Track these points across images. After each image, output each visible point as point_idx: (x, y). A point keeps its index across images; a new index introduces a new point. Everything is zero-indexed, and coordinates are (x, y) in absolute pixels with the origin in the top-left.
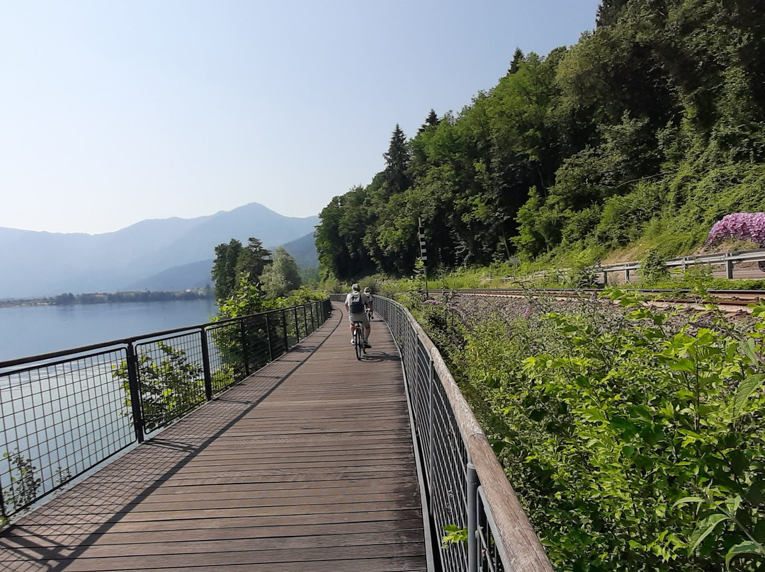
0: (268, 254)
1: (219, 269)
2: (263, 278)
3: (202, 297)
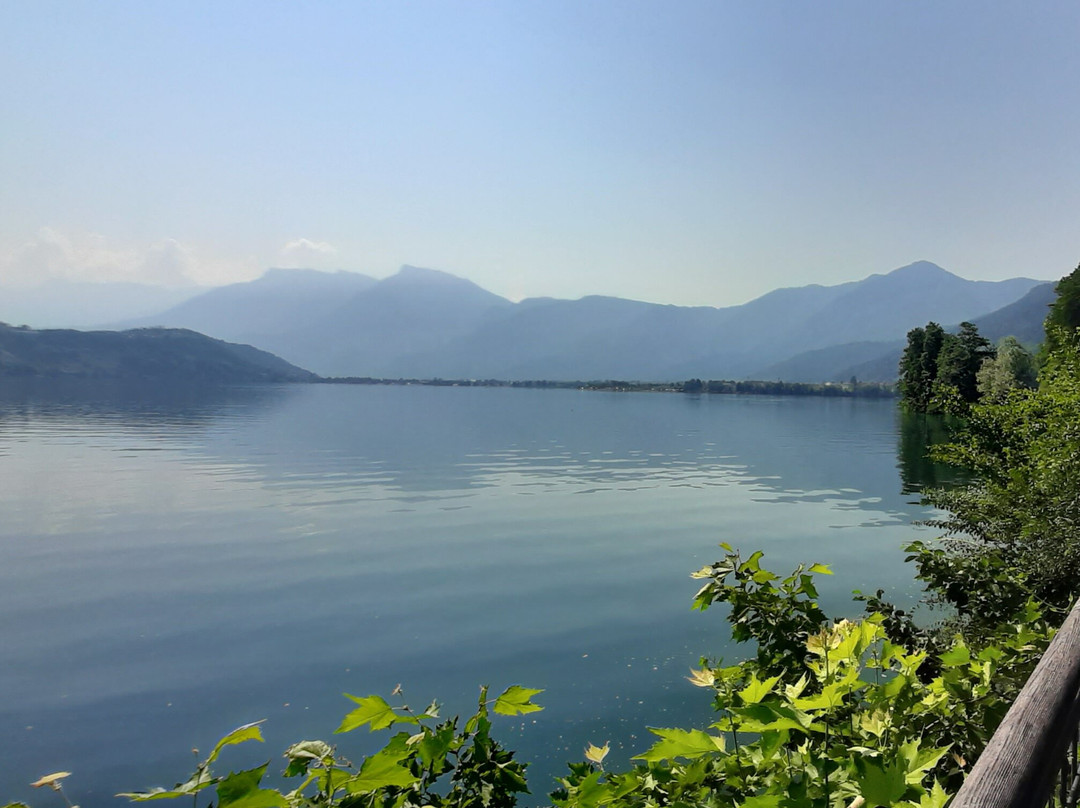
0: (985, 345)
1: (912, 360)
2: (982, 376)
3: (847, 394)
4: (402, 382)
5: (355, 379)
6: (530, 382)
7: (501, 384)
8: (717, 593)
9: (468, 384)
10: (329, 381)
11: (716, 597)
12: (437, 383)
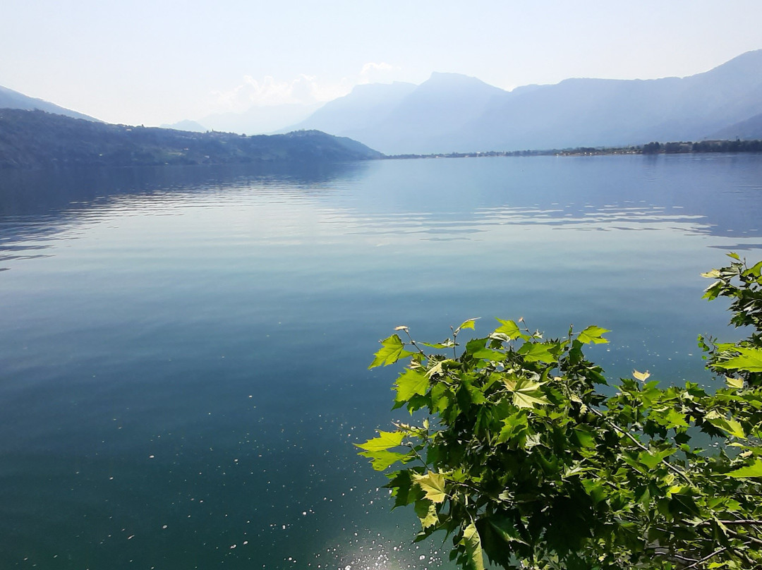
4: (433, 156)
5: (407, 155)
6: (518, 152)
7: (498, 154)
8: (723, 289)
9: (475, 155)
10: (390, 157)
11: (721, 292)
12: (455, 155)
